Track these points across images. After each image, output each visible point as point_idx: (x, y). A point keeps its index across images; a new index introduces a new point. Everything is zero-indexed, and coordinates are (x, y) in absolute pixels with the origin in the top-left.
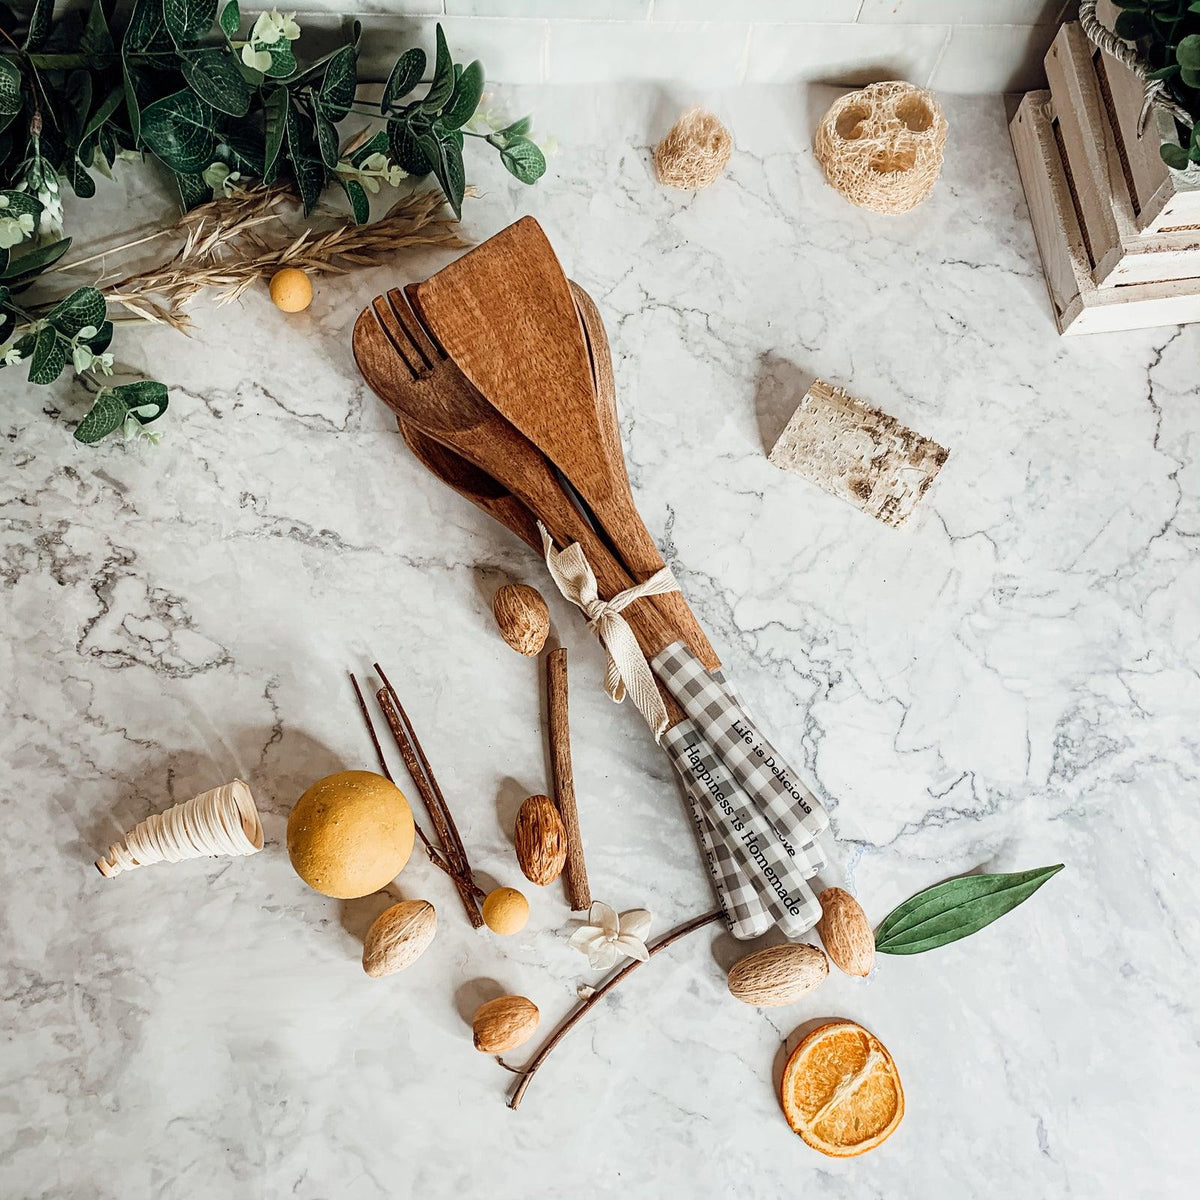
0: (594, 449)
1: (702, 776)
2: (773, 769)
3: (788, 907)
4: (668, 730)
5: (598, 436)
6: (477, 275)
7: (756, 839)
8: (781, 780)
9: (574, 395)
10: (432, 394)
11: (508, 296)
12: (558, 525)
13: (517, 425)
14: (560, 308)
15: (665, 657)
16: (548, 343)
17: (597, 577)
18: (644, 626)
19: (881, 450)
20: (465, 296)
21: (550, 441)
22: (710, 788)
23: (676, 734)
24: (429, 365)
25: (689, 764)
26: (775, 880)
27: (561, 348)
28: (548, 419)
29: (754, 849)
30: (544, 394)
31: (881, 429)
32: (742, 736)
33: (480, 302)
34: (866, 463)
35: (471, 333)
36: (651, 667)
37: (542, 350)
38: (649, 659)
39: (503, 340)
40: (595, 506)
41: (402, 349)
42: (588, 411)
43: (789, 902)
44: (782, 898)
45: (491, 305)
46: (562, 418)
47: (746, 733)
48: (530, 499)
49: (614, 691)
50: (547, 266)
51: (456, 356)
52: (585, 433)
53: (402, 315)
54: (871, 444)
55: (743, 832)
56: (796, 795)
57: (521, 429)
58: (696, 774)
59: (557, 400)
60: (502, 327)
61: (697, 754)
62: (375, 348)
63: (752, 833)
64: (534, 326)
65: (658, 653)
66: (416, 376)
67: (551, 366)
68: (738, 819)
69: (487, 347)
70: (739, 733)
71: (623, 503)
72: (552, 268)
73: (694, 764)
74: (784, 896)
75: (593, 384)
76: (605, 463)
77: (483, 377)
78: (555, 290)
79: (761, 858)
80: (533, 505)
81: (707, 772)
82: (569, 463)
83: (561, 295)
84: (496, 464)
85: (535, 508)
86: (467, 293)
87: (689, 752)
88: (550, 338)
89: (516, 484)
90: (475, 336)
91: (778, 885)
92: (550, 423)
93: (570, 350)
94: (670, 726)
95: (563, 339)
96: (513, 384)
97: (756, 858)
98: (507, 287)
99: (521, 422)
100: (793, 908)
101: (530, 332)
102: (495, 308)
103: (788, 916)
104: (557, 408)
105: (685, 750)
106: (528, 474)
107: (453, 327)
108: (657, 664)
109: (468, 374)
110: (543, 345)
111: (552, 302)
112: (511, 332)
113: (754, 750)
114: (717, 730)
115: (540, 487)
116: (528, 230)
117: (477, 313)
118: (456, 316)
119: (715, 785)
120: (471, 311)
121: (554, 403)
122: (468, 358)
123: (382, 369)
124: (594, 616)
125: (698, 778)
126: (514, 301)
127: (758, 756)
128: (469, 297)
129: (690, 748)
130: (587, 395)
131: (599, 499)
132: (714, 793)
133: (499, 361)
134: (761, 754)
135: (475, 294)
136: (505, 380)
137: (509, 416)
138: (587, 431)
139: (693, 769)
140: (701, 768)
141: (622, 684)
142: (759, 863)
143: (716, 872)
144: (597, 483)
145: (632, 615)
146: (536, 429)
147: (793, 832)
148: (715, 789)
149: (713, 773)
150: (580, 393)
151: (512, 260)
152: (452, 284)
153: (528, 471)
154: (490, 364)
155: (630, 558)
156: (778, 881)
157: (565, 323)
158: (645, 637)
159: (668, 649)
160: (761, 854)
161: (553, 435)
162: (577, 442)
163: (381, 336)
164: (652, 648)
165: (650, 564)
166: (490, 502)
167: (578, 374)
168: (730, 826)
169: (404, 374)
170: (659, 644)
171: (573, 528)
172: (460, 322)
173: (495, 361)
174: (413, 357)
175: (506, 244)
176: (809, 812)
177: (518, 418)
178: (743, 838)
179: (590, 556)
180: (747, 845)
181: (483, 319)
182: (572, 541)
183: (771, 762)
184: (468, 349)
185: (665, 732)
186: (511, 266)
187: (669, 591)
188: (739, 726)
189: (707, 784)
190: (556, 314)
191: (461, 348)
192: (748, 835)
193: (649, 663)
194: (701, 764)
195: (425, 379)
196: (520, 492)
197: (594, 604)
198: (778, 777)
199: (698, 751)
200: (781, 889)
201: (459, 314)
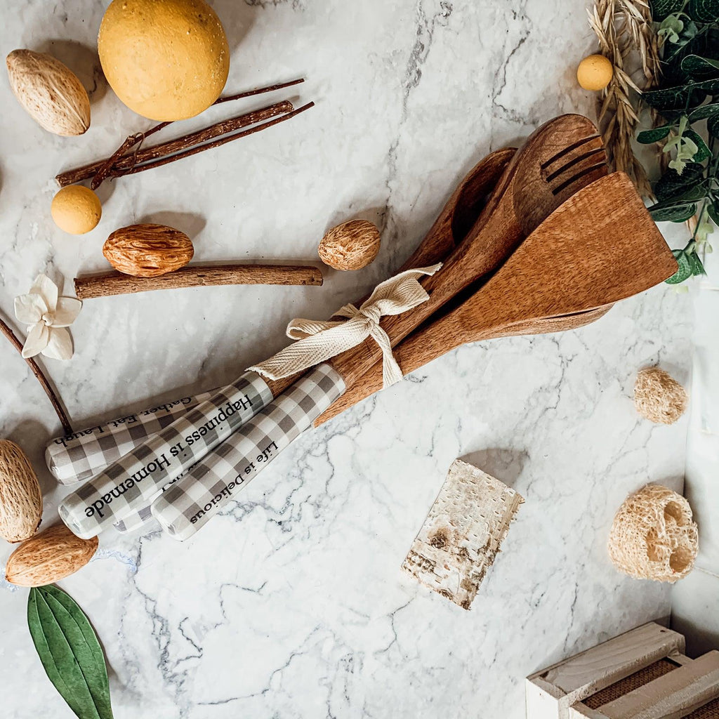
0: (502, 315)
1: (223, 413)
2: (233, 483)
3: (94, 505)
4: (264, 379)
5: (513, 319)
6: (635, 222)
7: (162, 469)
8: (222, 492)
9: (545, 299)
10: (532, 179)
11: (620, 246)
12: (442, 281)
13: (520, 250)
14: (613, 290)
15: (333, 377)
16: (586, 278)
17: (399, 316)
18: (360, 358)
19: (473, 555)
20: (620, 210)
21: (508, 277)
22: (211, 421)
23: (261, 388)
24: (549, 179)
25: (233, 399)
26: (121, 490)
27: (582, 289)
28: (526, 276)
29: (152, 467)
30: (546, 273)
31: (489, 554)
32: (264, 452)
33: (615, 223)
34: (463, 543)
35: (592, 213)
36: (322, 363)
37: (580, 273)
38: (329, 362)
39: (588, 240)
40: (456, 315)
41: (563, 157)
42: (532, 311)
43: (99, 505)
44: (103, 498)
45: (613, 232)
46: (527, 289)
47: (266, 456)
48: (462, 257)
49: (299, 329)
50: (643, 281)
51: (574, 200)
52: (516, 308)
53: (587, 159)
54: (478, 546)
55: (169, 456)
56: (208, 507)
57: (517, 252)
58: (224, 407)
59: (542, 285)
60: (597, 240)
61: (243, 407)
62: (568, 134)
63: (169, 464)
64: (598, 268)
65: (337, 370)
66: (543, 167)
67: (568, 280)
68: (182, 450)
69: (581, 226)
70: (267, 449)
71: (459, 340)
72: (641, 284)
73: (234, 405)
74: (105, 500)
75: (555, 316)
76: (491, 325)
77: (558, 220)
78: (626, 286)
79: (143, 474)
80: (457, 259)
81: (226, 418)
82: (491, 292)
83: (622, 291)
84: (490, 228)
85: (455, 260)
86: (622, 212)
87: (245, 400)
88: (589, 280)
89: (474, 246)
90: (589, 217)
91: (117, 494)
92: (523, 278)
93: (581, 298)
94: (268, 382)
95: (589, 291)
96: (553, 247)
97: (143, 469)
98: (627, 246)
99: (523, 252)
100: (92, 510)
101: (594, 263)
102: (610, 235)
103: (83, 505)
104: (535, 285)
105: (246, 396)
106: (480, 257)
107: (596, 198)
108: (326, 370)
109: (561, 209)
110: (584, 274)
111: (616, 283)
112: (593, 247)
113: (251, 464)
114: (268, 427)
115: (470, 267)
116: (669, 266)
117: (607, 220)
118: (604, 201)
119: (214, 426)
120: (609, 214)
121: (539, 282)
122: (573, 209)
123: (553, 137)
124: (368, 311)
125: (220, 409)
126: (616, 252)
127: (245, 468)
128: (619, 214)
129: (249, 400)
130: (546, 311)
131: (462, 318)
132: (206, 425)
133: (571, 236)
134: (247, 471)
135: (621, 219)
136: (557, 241)
137: (528, 242)
138: (517, 310)
139: (228, 404)
140: (230, 411)
141: (305, 335)
142: (139, 473)
143: (116, 425)
144: (475, 318)
145: (369, 346)
146: (517, 266)
147: (171, 507)
148: (211, 426)
149: (225, 424)
150: (547, 305)
151: (647, 251)
152: (628, 201)
153: (483, 256)
154: (568, 228)
155: (411, 345)
156: (120, 493)
157: (601, 293)
158: (350, 359)
159: (341, 380)
160: (147, 474)
161: (513, 280)
162: (508, 301)
163: (574, 140)
164: (341, 365)
165: (407, 363)
166: (449, 223)
167: (562, 303)
168: (174, 442)
169: (546, 156)
170: (344, 372)
171: (439, 295)
172: (600, 205)
173: (571, 233)
174: (557, 165)
175: (658, 247)
176: (191, 521)
177: (527, 250)
178: (163, 456)
179: (417, 309)
180: (156, 460)
181: (603, 225)
182: (430, 292)
183: (239, 480)
184: (579, 210)
185: (262, 376)
186: (642, 251)
187: (384, 380)
188: (272, 448)
189: (215, 418)
190: (608, 286)
191: (580, 204)
192: (166, 460)
193: (325, 362)
194: (234, 412)
195: (541, 174)
196: (468, 247)
197: (377, 311)
198: (226, 488)
199: (246, 409)
200: (112, 496)
201: (606, 204)
